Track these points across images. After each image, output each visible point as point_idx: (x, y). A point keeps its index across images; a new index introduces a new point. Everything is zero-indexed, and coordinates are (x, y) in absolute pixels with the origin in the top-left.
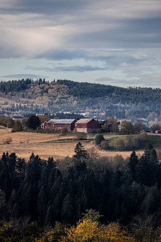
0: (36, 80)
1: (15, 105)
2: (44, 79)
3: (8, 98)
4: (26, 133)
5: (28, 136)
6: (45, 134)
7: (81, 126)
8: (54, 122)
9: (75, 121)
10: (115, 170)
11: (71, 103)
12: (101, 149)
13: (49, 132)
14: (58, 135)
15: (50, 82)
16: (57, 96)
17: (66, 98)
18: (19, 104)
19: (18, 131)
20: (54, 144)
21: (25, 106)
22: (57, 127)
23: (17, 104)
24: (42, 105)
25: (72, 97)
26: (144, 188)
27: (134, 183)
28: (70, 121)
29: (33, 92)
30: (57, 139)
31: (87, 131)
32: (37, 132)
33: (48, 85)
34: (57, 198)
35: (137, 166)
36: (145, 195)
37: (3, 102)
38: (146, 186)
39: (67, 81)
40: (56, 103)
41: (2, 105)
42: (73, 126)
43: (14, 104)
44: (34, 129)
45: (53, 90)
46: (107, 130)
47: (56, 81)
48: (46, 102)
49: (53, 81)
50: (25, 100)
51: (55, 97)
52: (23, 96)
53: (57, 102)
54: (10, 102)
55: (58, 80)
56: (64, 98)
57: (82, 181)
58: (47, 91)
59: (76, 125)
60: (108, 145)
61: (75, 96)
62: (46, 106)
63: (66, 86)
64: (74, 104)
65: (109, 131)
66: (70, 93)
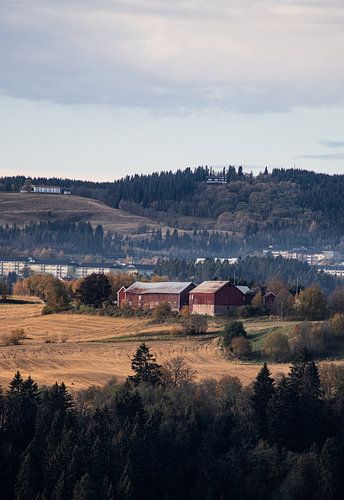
0: (221, 170)
1: (164, 234)
2: (240, 168)
3: (149, 216)
4: (76, 316)
5: (79, 323)
6: (118, 319)
7: (201, 299)
8: (141, 290)
9: (192, 286)
10: (219, 414)
11: (304, 226)
12: (231, 359)
13: (130, 313)
14: (147, 321)
15: (256, 174)
16: (271, 209)
17: (294, 216)
18: (172, 231)
19: (58, 311)
20: (125, 344)
21: (186, 235)
22: (150, 300)
23: (168, 232)
24: (230, 233)
25: (308, 212)
26: (286, 455)
27: (261, 444)
28: (177, 287)
29: (211, 201)
30: (134, 333)
31: (215, 312)
32: (102, 314)
33: (251, 183)
34: (60, 484)
35: (270, 404)
36: (285, 474)
37: (135, 226)
38: (290, 453)
39: (298, 172)
40: (266, 229)
41: (134, 233)
42: (184, 298)
43: (159, 232)
44: (96, 307)
45: (262, 194)
46: (263, 309)
47: (270, 171)
48: (242, 225)
49: (263, 171)
50: (190, 220)
51: (265, 213)
52: (187, 213)
53: (269, 225)
54: (152, 225)
55: (275, 171)
56: (287, 215)
57: (124, 440)
58: (246, 198)
59: (191, 297)
60: (250, 348)
61: (315, 209)
62: (241, 235)
63: (294, 185)
64: (311, 230)
65: (268, 313)
66: (303, 203)
